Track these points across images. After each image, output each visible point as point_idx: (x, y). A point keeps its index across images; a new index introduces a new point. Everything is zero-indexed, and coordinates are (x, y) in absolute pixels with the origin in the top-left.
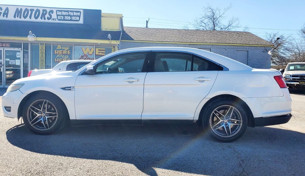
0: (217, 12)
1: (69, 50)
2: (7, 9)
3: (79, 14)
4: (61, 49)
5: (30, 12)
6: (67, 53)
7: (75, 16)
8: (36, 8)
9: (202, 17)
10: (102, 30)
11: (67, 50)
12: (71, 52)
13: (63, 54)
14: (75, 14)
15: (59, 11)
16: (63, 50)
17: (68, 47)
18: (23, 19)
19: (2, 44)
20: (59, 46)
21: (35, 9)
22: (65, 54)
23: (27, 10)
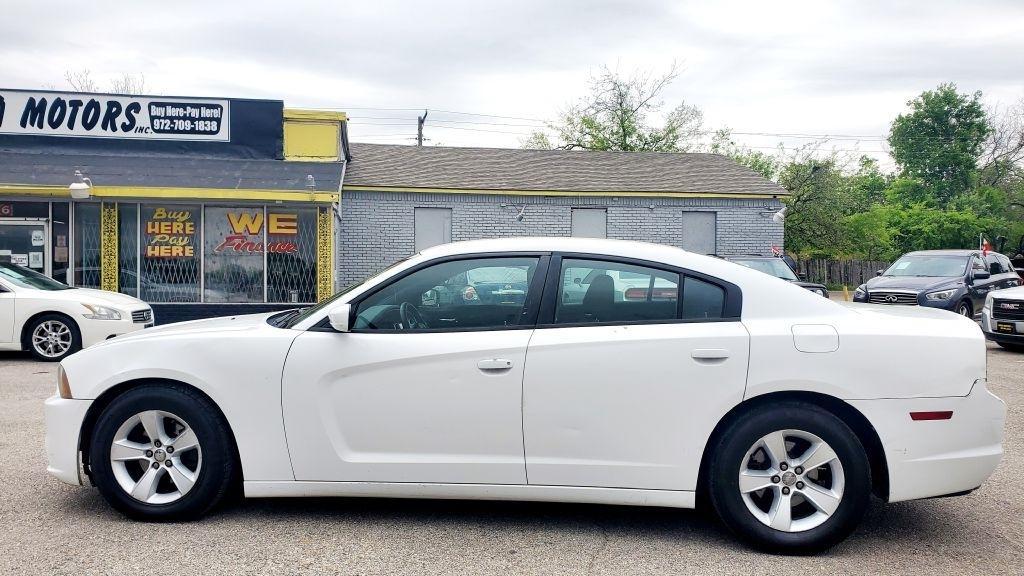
0: (633, 92)
1: (189, 220)
3: (216, 113)
4: (166, 220)
5: (69, 110)
6: (184, 229)
7: (205, 119)
8: (89, 98)
10: (288, 159)
11: (184, 223)
12: (196, 225)
13: (170, 235)
14: (206, 113)
15: (158, 105)
16: (173, 220)
17: (187, 213)
18: (47, 130)
20: (158, 211)
21: (86, 100)
22: (178, 234)
23: (59, 103)
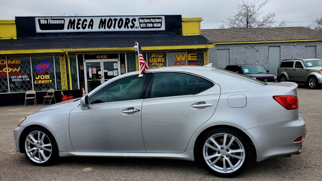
1: (162, 57)
2: (92, 20)
3: (160, 20)
4: (155, 58)
5: (113, 22)
6: (161, 61)
7: (157, 23)
8: (120, 18)
9: (236, 15)
10: (184, 35)
11: (161, 58)
12: (165, 59)
13: (157, 63)
14: (157, 20)
16: (157, 58)
17: (162, 55)
18: (107, 29)
19: (100, 56)
20: (153, 55)
21: (118, 18)
22: (160, 63)
23: (110, 20)
